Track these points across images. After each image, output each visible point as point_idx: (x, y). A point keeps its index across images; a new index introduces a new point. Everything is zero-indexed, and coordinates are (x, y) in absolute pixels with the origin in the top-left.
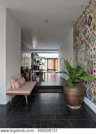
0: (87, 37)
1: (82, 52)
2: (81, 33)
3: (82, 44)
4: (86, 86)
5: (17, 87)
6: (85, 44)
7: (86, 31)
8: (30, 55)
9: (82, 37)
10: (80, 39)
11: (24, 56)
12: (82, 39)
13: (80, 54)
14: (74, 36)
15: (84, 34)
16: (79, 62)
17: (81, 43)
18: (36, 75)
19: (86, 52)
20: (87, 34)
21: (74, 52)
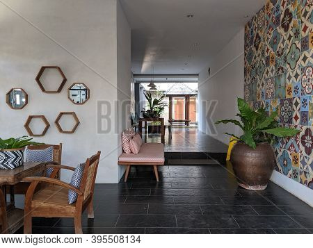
0: (281, 51)
1: (267, 80)
2: (264, 41)
3: (267, 64)
4: (277, 148)
5: (136, 151)
6: (276, 66)
7: (278, 38)
9: (268, 50)
10: (263, 53)
12: (266, 55)
13: (263, 85)
14: (246, 46)
15: (274, 43)
16: (260, 102)
17: (264, 62)
18: (149, 132)
19: (277, 81)
20: (280, 44)
21: (245, 80)
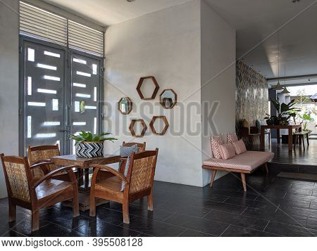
5: (225, 156)
8: (264, 93)
11: (248, 95)
18: (282, 143)
